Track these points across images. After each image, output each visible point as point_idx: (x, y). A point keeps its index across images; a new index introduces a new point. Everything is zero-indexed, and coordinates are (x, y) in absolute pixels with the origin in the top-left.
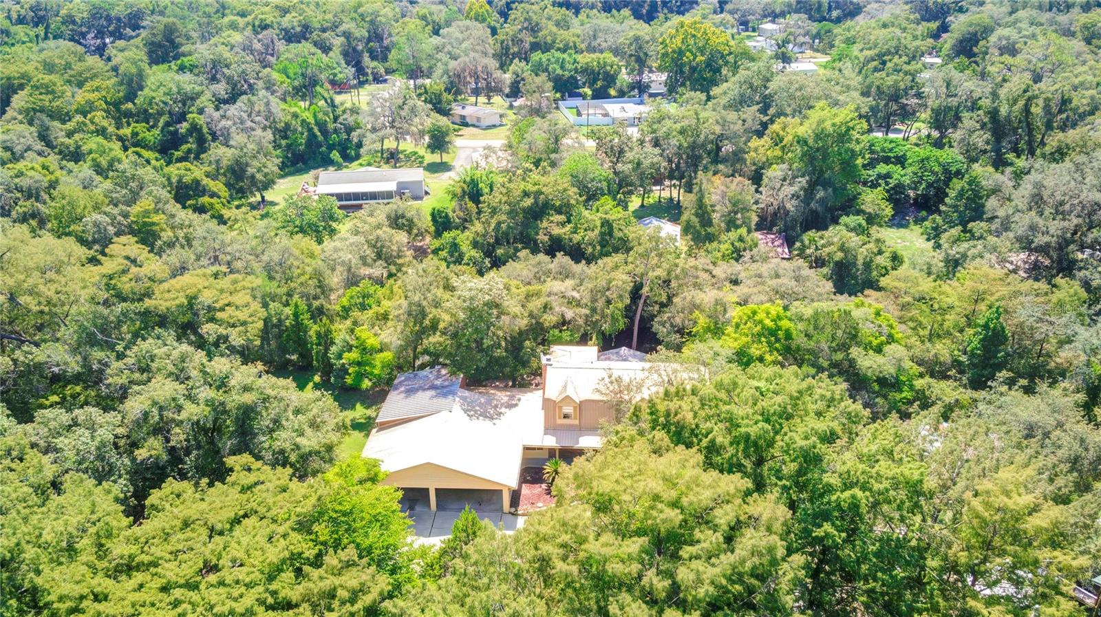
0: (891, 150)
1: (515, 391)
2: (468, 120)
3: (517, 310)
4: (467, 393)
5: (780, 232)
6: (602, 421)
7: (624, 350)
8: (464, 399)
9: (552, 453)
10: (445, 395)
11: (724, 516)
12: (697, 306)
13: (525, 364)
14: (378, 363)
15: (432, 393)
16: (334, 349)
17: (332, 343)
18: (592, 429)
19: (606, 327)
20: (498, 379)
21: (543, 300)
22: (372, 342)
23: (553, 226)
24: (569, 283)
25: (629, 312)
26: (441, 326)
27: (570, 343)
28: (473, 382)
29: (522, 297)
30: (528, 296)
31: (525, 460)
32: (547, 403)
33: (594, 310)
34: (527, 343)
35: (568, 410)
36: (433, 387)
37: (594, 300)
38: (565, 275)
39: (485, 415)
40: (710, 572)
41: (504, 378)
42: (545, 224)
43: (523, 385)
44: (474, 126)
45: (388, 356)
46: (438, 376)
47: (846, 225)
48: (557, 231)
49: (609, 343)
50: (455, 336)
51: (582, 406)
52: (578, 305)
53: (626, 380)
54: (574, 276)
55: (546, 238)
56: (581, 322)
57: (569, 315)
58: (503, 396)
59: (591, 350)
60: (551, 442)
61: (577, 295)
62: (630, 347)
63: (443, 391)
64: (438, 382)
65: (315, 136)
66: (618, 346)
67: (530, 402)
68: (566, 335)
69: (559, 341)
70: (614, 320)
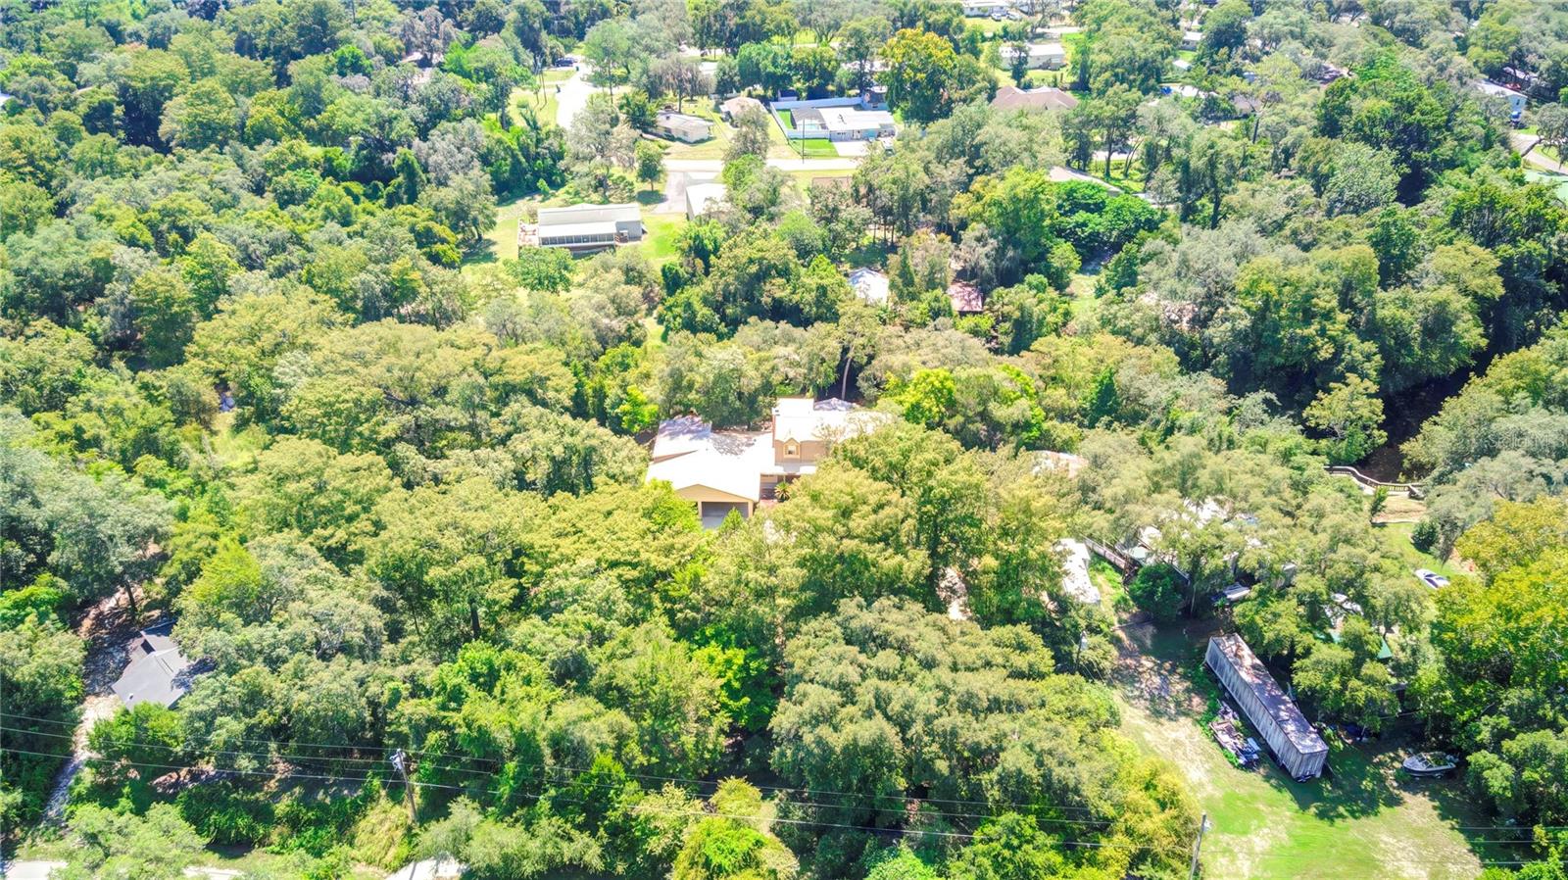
0: (1091, 197)
1: (751, 434)
2: (675, 134)
3: (752, 373)
4: (716, 436)
5: (976, 285)
6: (817, 455)
7: (834, 400)
8: (715, 440)
9: (780, 479)
10: (701, 438)
11: (873, 500)
12: (890, 368)
13: (758, 413)
14: (646, 414)
15: (690, 436)
16: (608, 401)
17: (606, 396)
18: (810, 462)
19: (820, 381)
20: (737, 424)
21: (771, 363)
22: (642, 397)
23: (776, 289)
24: (791, 348)
25: (840, 369)
26: (697, 386)
27: (792, 396)
28: (718, 428)
29: (755, 363)
30: (761, 361)
31: (762, 484)
32: (777, 444)
33: (811, 369)
34: (761, 398)
35: (792, 448)
36: (690, 432)
37: (811, 361)
38: (789, 340)
39: (731, 452)
40: (864, 522)
41: (741, 423)
42: (768, 287)
43: (756, 429)
44: (680, 139)
45: (653, 408)
46: (693, 423)
47: (1029, 284)
48: (778, 294)
49: (823, 394)
50: (707, 393)
51: (802, 446)
52: (799, 365)
53: (833, 428)
54: (794, 341)
55: (769, 300)
56: (801, 379)
57: (791, 374)
58: (742, 438)
59: (808, 402)
60: (780, 471)
61: (797, 358)
62: (839, 398)
63: (698, 434)
64: (693, 428)
65: (520, 163)
66: (829, 397)
67: (763, 442)
68: (789, 390)
69: (784, 395)
70: (827, 376)
